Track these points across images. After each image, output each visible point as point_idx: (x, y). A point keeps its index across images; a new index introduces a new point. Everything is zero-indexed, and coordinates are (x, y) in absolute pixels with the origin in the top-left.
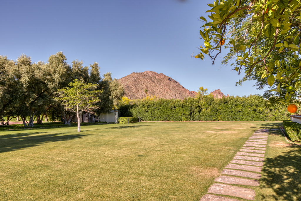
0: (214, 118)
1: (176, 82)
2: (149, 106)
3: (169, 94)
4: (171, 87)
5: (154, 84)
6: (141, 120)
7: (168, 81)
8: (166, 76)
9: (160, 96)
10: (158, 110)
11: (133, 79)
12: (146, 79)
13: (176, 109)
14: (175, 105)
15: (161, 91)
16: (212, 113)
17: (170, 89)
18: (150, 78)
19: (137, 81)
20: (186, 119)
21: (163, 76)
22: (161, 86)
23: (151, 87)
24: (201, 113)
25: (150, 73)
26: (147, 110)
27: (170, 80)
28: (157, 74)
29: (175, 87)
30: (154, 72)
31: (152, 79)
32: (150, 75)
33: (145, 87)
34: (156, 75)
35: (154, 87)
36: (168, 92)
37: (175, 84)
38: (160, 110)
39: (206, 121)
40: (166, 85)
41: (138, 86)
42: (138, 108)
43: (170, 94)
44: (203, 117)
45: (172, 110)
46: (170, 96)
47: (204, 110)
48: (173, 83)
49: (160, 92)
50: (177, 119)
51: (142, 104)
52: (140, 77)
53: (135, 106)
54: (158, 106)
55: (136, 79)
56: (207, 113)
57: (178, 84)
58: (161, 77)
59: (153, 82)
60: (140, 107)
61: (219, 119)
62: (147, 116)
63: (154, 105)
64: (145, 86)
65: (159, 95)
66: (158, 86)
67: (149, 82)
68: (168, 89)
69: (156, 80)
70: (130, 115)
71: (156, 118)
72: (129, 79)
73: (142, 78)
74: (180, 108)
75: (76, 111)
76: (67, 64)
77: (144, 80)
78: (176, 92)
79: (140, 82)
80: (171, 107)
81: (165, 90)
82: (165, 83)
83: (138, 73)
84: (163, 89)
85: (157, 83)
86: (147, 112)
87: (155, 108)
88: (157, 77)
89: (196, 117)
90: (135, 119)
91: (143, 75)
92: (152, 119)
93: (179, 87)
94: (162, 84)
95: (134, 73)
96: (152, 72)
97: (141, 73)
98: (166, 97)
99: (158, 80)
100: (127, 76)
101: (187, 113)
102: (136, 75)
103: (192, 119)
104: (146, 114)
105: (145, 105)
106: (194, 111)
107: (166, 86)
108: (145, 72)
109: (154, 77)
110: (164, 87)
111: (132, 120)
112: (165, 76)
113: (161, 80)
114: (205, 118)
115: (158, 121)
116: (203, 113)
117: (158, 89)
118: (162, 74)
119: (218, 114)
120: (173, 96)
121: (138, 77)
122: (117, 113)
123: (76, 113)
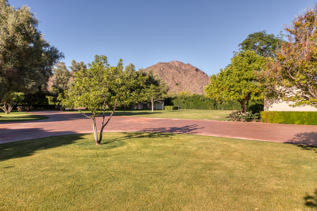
0: (230, 108)
1: (204, 73)
2: (185, 99)
3: (195, 86)
4: (198, 78)
5: (180, 75)
6: (180, 108)
7: (195, 72)
8: (194, 66)
9: (187, 87)
10: (192, 101)
11: (159, 69)
12: (172, 70)
13: (205, 101)
14: (204, 99)
15: (188, 82)
16: (229, 105)
17: (197, 80)
18: (177, 68)
19: (163, 72)
20: (211, 108)
21: (190, 66)
22: (187, 77)
23: (178, 78)
24: (221, 105)
25: (176, 63)
26: (185, 101)
27: (197, 71)
28: (184, 64)
29: (202, 78)
30: (181, 62)
31: (179, 69)
32: (177, 66)
33: (171, 78)
34: (182, 65)
35: (181, 78)
36: (195, 83)
37: (203, 75)
38: (194, 102)
39: (225, 110)
40: (192, 75)
41: (164, 76)
42: (178, 100)
43: (197, 85)
44: (223, 107)
45: (202, 102)
46: (197, 88)
47: (224, 102)
48: (201, 74)
49: (187, 84)
50: (206, 108)
51: (181, 97)
52: (166, 68)
53: (176, 98)
54: (192, 99)
55: (162, 69)
56: (226, 104)
57: (206, 76)
58: (188, 68)
59: (180, 72)
60: (179, 99)
61: (233, 109)
62: (184, 106)
63: (189, 98)
64: (171, 76)
65: (185, 86)
66: (184, 76)
67: (175, 73)
68: (194, 81)
69: (183, 70)
70: (172, 104)
71: (190, 107)
72: (155, 69)
73: (168, 68)
74: (208, 101)
75: (151, 101)
76: (136, 70)
77: (170, 71)
78: (203, 84)
79: (166, 72)
80: (202, 100)
81: (191, 81)
82: (192, 74)
83: (164, 63)
84: (190, 80)
85: (183, 74)
86: (184, 103)
87: (190, 100)
88: (183, 68)
89: (218, 107)
90: (175, 107)
91: (169, 66)
92: (188, 108)
93: (206, 79)
94: (189, 75)
95: (160, 63)
96: (179, 62)
97: (167, 63)
98: (193, 88)
99: (185, 71)
100: (152, 66)
101: (213, 104)
102: (162, 65)
103: (215, 108)
104: (184, 104)
105: (183, 98)
106: (217, 103)
107: (193, 77)
108: (171, 62)
109: (181, 68)
110: (190, 78)
111: (174, 108)
112: (192, 67)
113: (188, 71)
114: (224, 108)
115: (192, 109)
116: (223, 105)
117: (184, 80)
118: (189, 64)
119: (233, 105)
120: (199, 87)
121: (164, 68)
122: (163, 103)
123: (151, 102)
